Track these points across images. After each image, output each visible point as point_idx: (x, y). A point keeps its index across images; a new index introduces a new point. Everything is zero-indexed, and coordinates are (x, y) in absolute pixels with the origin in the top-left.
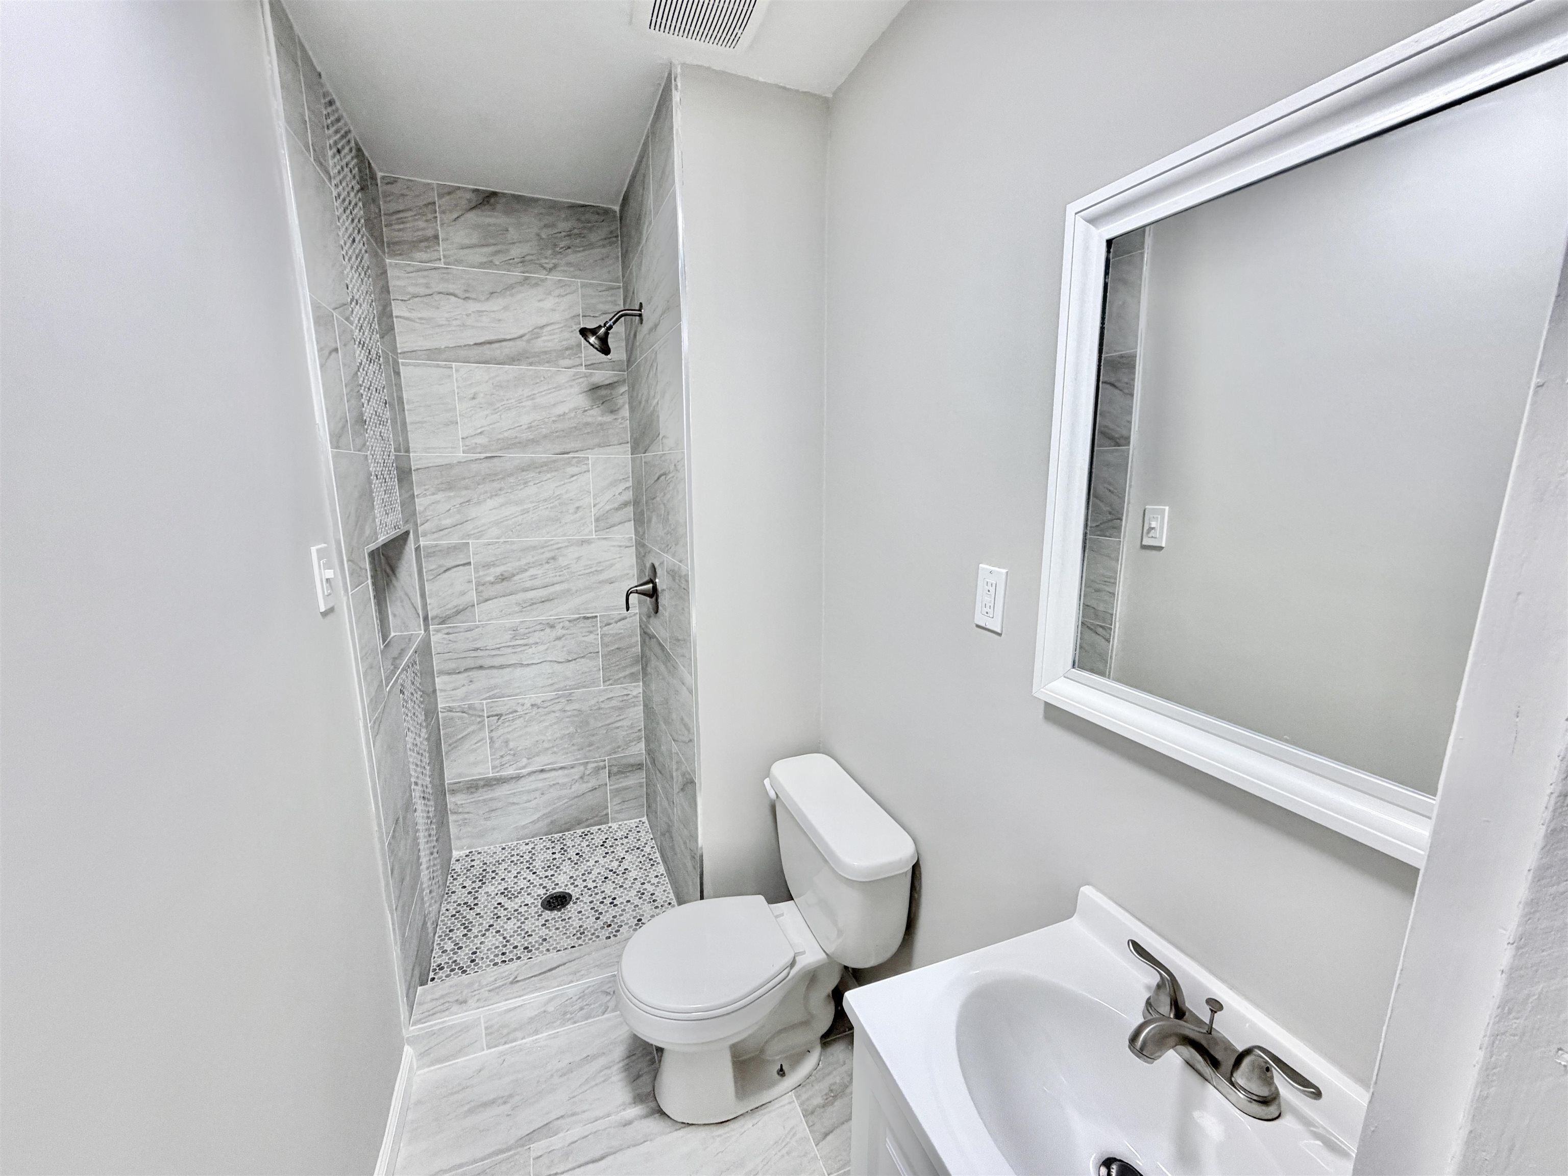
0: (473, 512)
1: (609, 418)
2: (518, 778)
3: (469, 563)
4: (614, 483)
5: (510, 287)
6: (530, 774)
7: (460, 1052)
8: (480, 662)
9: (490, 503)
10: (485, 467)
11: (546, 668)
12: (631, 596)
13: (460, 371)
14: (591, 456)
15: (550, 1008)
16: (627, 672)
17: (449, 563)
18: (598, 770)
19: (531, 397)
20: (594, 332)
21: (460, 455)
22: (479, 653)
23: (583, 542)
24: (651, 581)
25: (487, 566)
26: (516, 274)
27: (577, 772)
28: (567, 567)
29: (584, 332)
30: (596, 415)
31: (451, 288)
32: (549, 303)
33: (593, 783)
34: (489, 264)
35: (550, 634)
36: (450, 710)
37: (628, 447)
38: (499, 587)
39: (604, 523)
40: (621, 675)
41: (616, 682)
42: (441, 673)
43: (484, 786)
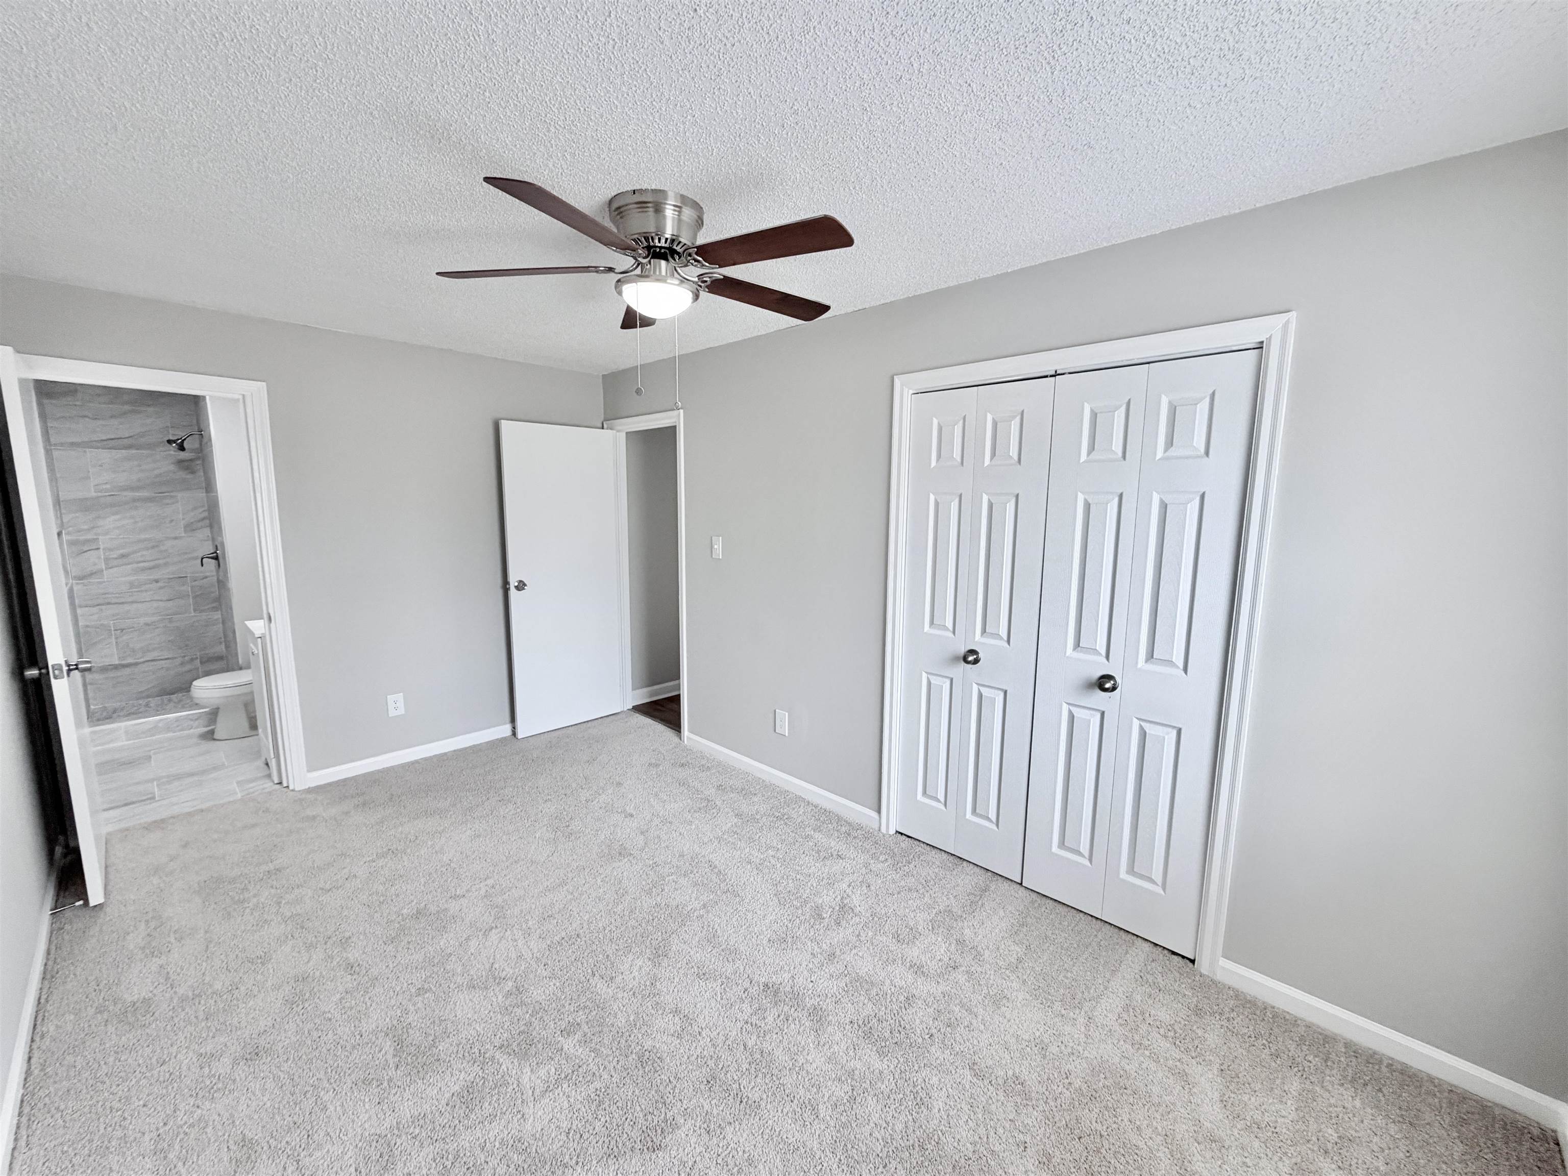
0: (100, 522)
1: (189, 476)
2: (136, 664)
3: (98, 549)
4: (195, 508)
5: (125, 413)
6: (144, 662)
7: (112, 741)
8: (109, 600)
9: (113, 518)
10: (109, 499)
11: (155, 604)
12: (204, 560)
13: (91, 453)
14: (180, 495)
15: (160, 725)
16: (210, 606)
17: (85, 548)
18: (192, 660)
19: (140, 466)
20: (174, 442)
21: (94, 494)
22: (107, 596)
23: (176, 538)
24: (216, 552)
25: (110, 550)
26: (127, 408)
27: (179, 661)
28: (166, 550)
29: (169, 442)
30: (182, 474)
31: (86, 413)
32: (149, 421)
33: (188, 667)
34: (112, 403)
35: (155, 585)
36: (87, 626)
37: (204, 491)
38: (120, 561)
39: (190, 528)
40: (206, 607)
41: (201, 611)
42: (80, 607)
43: (112, 669)
